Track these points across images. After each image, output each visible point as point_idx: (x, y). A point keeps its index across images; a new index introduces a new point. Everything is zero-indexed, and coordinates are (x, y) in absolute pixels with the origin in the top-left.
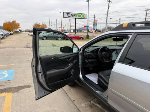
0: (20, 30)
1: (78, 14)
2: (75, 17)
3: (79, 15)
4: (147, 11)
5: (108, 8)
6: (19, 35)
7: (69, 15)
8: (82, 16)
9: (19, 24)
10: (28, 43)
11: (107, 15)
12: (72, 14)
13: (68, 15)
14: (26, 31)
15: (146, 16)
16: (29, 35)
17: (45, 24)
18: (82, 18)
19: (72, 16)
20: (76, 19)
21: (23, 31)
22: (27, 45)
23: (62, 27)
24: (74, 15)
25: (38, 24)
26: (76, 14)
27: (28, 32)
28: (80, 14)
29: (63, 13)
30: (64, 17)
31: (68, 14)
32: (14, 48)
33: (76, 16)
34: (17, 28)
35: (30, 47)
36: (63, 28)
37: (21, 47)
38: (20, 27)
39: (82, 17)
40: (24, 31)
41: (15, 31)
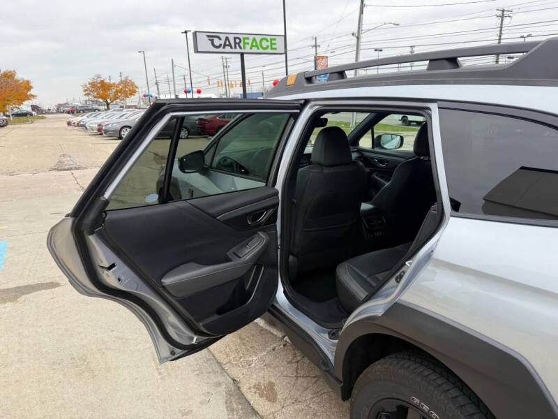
0: (34, 107)
1: (251, 37)
2: (238, 50)
3: (254, 39)
4: (502, 17)
5: (362, 12)
6: (31, 125)
7: (217, 42)
8: (265, 44)
9: (28, 82)
10: (64, 155)
11: (358, 38)
12: (227, 38)
13: (212, 41)
14: (58, 111)
15: (500, 36)
16: (69, 124)
17: (130, 78)
18: (269, 51)
19: (230, 45)
20: (242, 55)
21: (49, 112)
22: (60, 162)
23: (195, 90)
24: (235, 43)
25: (102, 82)
26: (241, 37)
27: (69, 113)
28: (258, 39)
29: (195, 34)
30: (197, 51)
31: (212, 37)
32: (11, 174)
33: (242, 44)
34: (21, 101)
35: (70, 169)
36: (199, 92)
37: (36, 171)
38: (33, 96)
39: (264, 46)
40: (53, 108)
41: (16, 111)
